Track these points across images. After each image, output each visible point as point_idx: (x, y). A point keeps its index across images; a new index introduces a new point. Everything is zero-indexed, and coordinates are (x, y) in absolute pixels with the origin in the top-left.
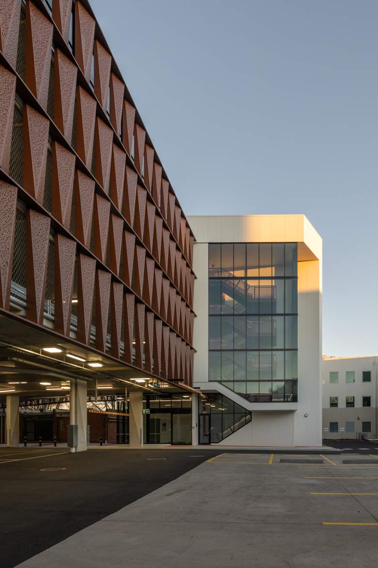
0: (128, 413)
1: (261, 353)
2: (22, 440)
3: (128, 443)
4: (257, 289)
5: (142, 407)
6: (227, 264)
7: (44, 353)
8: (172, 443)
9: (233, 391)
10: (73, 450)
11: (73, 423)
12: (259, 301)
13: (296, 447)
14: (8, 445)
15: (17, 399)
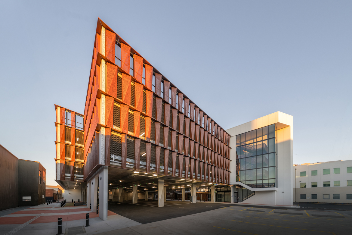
0: (210, 192)
1: (257, 169)
2: (186, 199)
3: (210, 201)
4: (256, 146)
5: (214, 190)
6: (243, 140)
7: (181, 180)
8: (224, 202)
9: (245, 184)
10: (192, 203)
11: (192, 196)
12: (257, 151)
13: (276, 205)
14: (183, 200)
15: (185, 189)
